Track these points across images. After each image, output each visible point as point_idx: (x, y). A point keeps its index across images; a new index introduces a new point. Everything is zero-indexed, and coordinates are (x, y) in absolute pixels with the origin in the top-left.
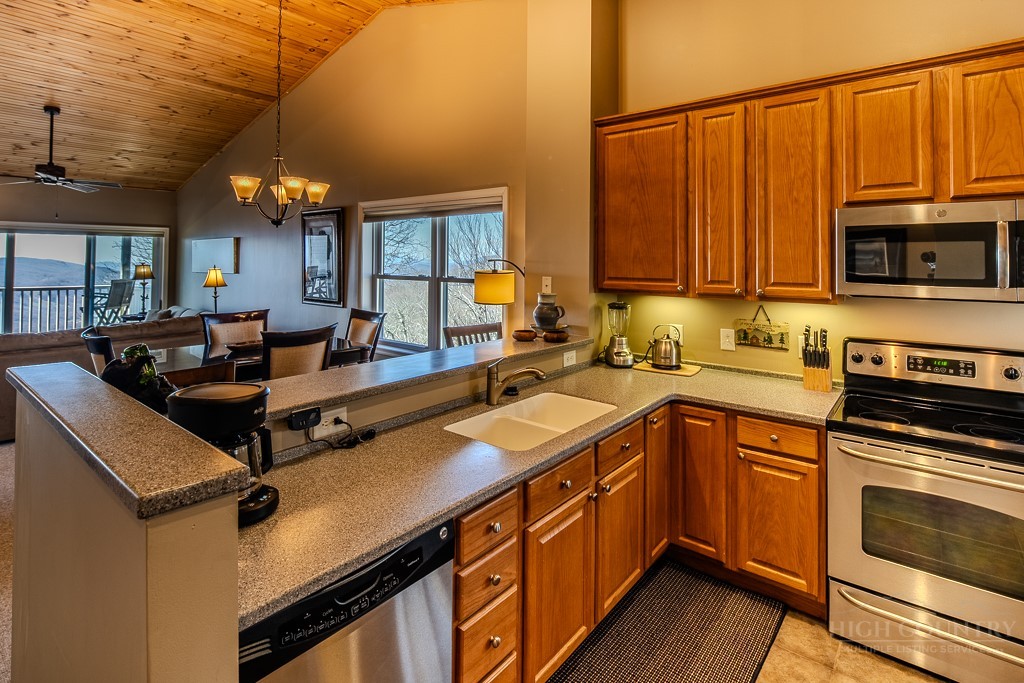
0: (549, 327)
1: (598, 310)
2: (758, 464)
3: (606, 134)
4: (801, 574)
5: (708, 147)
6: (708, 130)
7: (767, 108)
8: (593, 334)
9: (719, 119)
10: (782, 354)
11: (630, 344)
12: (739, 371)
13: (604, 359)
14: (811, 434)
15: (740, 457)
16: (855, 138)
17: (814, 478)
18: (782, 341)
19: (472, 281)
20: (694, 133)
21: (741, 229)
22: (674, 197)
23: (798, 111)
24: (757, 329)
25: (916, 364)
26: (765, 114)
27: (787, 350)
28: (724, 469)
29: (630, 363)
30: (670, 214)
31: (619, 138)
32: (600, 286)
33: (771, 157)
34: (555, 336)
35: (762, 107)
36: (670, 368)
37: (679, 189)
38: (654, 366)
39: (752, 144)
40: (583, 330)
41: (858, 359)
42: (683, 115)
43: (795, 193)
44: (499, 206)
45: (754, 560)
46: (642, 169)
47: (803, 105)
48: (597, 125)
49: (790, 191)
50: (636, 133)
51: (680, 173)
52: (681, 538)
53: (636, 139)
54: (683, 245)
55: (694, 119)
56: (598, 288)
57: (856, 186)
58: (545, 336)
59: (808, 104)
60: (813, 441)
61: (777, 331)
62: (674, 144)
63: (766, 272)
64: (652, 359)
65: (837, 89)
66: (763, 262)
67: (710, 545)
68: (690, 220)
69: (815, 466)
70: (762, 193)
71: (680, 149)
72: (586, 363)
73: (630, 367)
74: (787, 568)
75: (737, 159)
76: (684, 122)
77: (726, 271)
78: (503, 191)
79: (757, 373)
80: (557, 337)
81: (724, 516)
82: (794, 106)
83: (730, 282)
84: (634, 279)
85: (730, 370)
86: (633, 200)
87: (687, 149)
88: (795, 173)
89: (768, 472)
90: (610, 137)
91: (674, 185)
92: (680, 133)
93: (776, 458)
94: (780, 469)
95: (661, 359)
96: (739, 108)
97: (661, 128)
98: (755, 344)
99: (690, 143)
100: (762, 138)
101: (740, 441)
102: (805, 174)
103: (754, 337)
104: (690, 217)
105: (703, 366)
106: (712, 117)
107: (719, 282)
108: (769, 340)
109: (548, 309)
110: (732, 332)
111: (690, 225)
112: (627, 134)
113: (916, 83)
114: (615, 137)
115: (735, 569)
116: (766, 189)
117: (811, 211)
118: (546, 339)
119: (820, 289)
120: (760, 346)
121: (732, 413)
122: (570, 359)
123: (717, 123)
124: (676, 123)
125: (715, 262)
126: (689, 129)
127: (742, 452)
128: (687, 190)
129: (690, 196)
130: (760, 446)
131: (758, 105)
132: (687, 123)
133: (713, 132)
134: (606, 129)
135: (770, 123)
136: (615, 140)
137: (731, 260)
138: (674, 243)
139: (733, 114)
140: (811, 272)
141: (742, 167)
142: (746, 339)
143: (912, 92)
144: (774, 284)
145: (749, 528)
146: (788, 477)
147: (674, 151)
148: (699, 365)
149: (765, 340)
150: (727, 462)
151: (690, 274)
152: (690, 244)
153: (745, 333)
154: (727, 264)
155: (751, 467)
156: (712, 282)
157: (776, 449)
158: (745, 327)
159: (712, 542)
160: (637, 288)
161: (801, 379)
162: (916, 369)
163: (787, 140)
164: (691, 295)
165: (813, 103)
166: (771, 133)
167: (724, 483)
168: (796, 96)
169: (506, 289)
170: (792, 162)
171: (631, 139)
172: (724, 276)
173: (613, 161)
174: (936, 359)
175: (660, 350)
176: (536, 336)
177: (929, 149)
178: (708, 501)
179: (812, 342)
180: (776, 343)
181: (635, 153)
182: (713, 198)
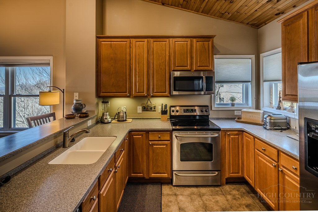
0: (80, 112)
1: (97, 104)
2: (155, 145)
3: (101, 41)
4: (166, 173)
5: (137, 51)
6: (137, 45)
7: (154, 41)
8: (96, 113)
9: (140, 42)
10: (154, 112)
11: (109, 115)
12: (143, 119)
13: (101, 121)
14: (168, 133)
15: (150, 144)
16: (175, 53)
17: (169, 145)
18: (154, 109)
19: (38, 96)
20: (133, 46)
21: (147, 76)
22: (126, 65)
23: (162, 44)
24: (148, 106)
25: (185, 111)
26: (153, 43)
27: (155, 111)
28: (145, 149)
29: (110, 121)
30: (125, 71)
31: (106, 44)
32: (99, 95)
33: (155, 56)
34: (85, 115)
35: (152, 42)
36: (124, 121)
37: (128, 63)
38: (118, 121)
39: (150, 51)
40: (93, 112)
41: (173, 111)
42: (129, 39)
43: (161, 67)
44: (49, 64)
45: (154, 173)
46: (115, 56)
47: (163, 42)
48: (98, 37)
49: (160, 66)
50: (113, 42)
51: (128, 58)
52: (132, 175)
53: (113, 45)
54: (129, 81)
55: (133, 41)
56: (98, 96)
57: (175, 66)
58: (80, 116)
59: (164, 42)
60: (169, 135)
61: (153, 106)
62: (126, 48)
63: (153, 89)
64: (117, 118)
65: (171, 39)
66: (153, 86)
67: (141, 173)
68: (131, 73)
69: (169, 142)
70: (152, 66)
71: (128, 50)
72: (94, 124)
73: (110, 123)
74: (163, 172)
75: (145, 56)
76: (129, 41)
77: (142, 89)
78: (51, 58)
79: (148, 119)
80: (85, 116)
81: (145, 164)
82: (160, 42)
83: (143, 92)
84: (112, 93)
85: (140, 119)
86: (112, 66)
87: (130, 50)
88: (161, 61)
89: (157, 146)
90: (103, 43)
91: (126, 61)
92: (128, 45)
93: (160, 142)
94: (161, 145)
95: (120, 118)
96: (146, 40)
97: (121, 42)
98: (147, 110)
99: (131, 49)
100: (152, 50)
101: (150, 139)
102: (163, 62)
103: (147, 108)
104: (131, 72)
105: (133, 119)
106: (138, 42)
107: (140, 92)
108: (151, 109)
109: (79, 105)
110: (141, 107)
111: (131, 75)
112: (110, 42)
113: (188, 41)
114: (105, 43)
115: (148, 178)
116: (153, 65)
117: (165, 72)
118: (80, 117)
119: (167, 93)
120: (149, 111)
121: (147, 132)
122: (90, 123)
123: (140, 44)
124: (127, 41)
125: (139, 87)
126: (131, 44)
127: (151, 143)
128: (130, 63)
129: (131, 66)
130: (155, 140)
131: (152, 40)
132: (130, 42)
133: (138, 46)
134: (101, 40)
135: (155, 46)
136: (105, 44)
137: (144, 86)
138: (126, 81)
139: (144, 42)
140: (165, 88)
141: (147, 58)
142: (145, 109)
143: (187, 43)
144: (156, 92)
145: (152, 164)
146: (163, 146)
147: (126, 51)
148: (131, 118)
149: (150, 109)
150: (146, 146)
151: (131, 90)
152: (131, 81)
153: (145, 107)
154: (143, 87)
155: (153, 146)
156: (138, 92)
157: (160, 139)
158: (144, 105)
159: (142, 173)
160: (113, 95)
161: (160, 119)
162: (185, 112)
163: (159, 51)
164: (131, 97)
165: (165, 42)
166: (155, 49)
167: (145, 153)
168: (161, 40)
169: (55, 99)
170: (160, 58)
171: (111, 45)
172: (142, 91)
173: (104, 51)
174: (189, 109)
175: (120, 116)
176: (75, 116)
177: (190, 58)
178: (140, 160)
179: (163, 108)
180: (153, 109)
181: (113, 50)
182: (138, 67)
